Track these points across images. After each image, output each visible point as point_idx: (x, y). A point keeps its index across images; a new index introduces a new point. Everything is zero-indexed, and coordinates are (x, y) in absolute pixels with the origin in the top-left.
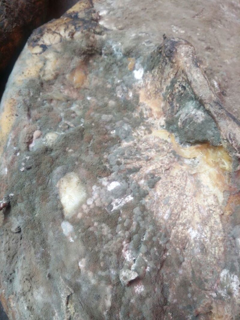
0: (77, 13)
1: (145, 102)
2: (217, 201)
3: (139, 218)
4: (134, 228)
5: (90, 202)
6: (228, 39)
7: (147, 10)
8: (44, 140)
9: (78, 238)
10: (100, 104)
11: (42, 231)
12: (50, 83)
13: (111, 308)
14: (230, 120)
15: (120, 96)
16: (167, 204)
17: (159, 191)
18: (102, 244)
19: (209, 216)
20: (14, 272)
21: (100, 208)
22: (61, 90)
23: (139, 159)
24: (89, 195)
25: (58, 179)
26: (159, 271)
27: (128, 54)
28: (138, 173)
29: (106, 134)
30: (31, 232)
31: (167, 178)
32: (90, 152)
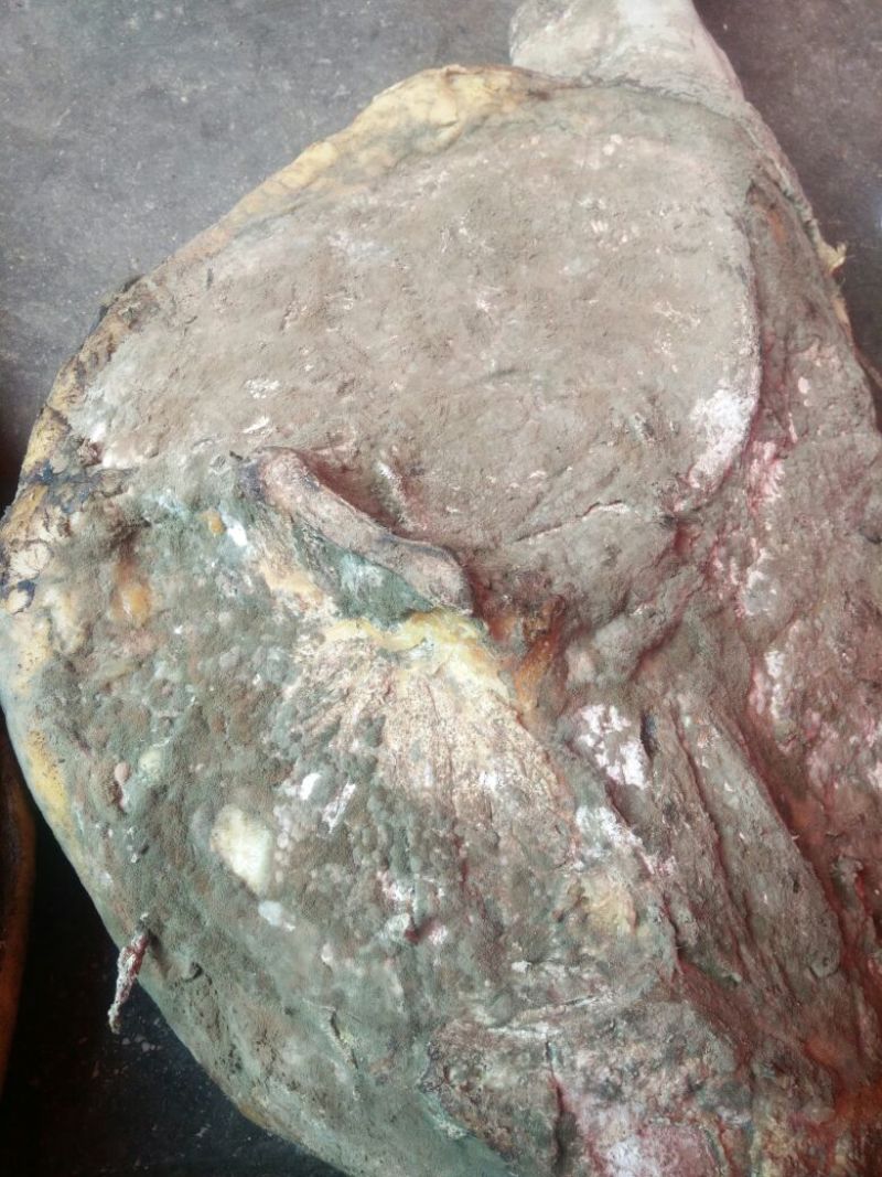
0: (47, 462)
1: (281, 587)
2: (499, 698)
3: (384, 814)
4: (383, 838)
5: (284, 842)
6: (379, 326)
7: (182, 373)
8: (140, 775)
9: (297, 917)
10: (206, 629)
11: (233, 945)
12: (84, 652)
13: (406, 995)
14: (420, 558)
15: (233, 594)
16: (419, 756)
17: (394, 742)
18: (341, 902)
19: (501, 733)
20: (234, 1047)
21: (306, 842)
22: (115, 652)
23: (328, 706)
24: (276, 831)
25: (207, 836)
26: (463, 884)
27: (195, 505)
28: (340, 732)
29: (244, 693)
30: (216, 958)
31: (395, 710)
32: (237, 749)
